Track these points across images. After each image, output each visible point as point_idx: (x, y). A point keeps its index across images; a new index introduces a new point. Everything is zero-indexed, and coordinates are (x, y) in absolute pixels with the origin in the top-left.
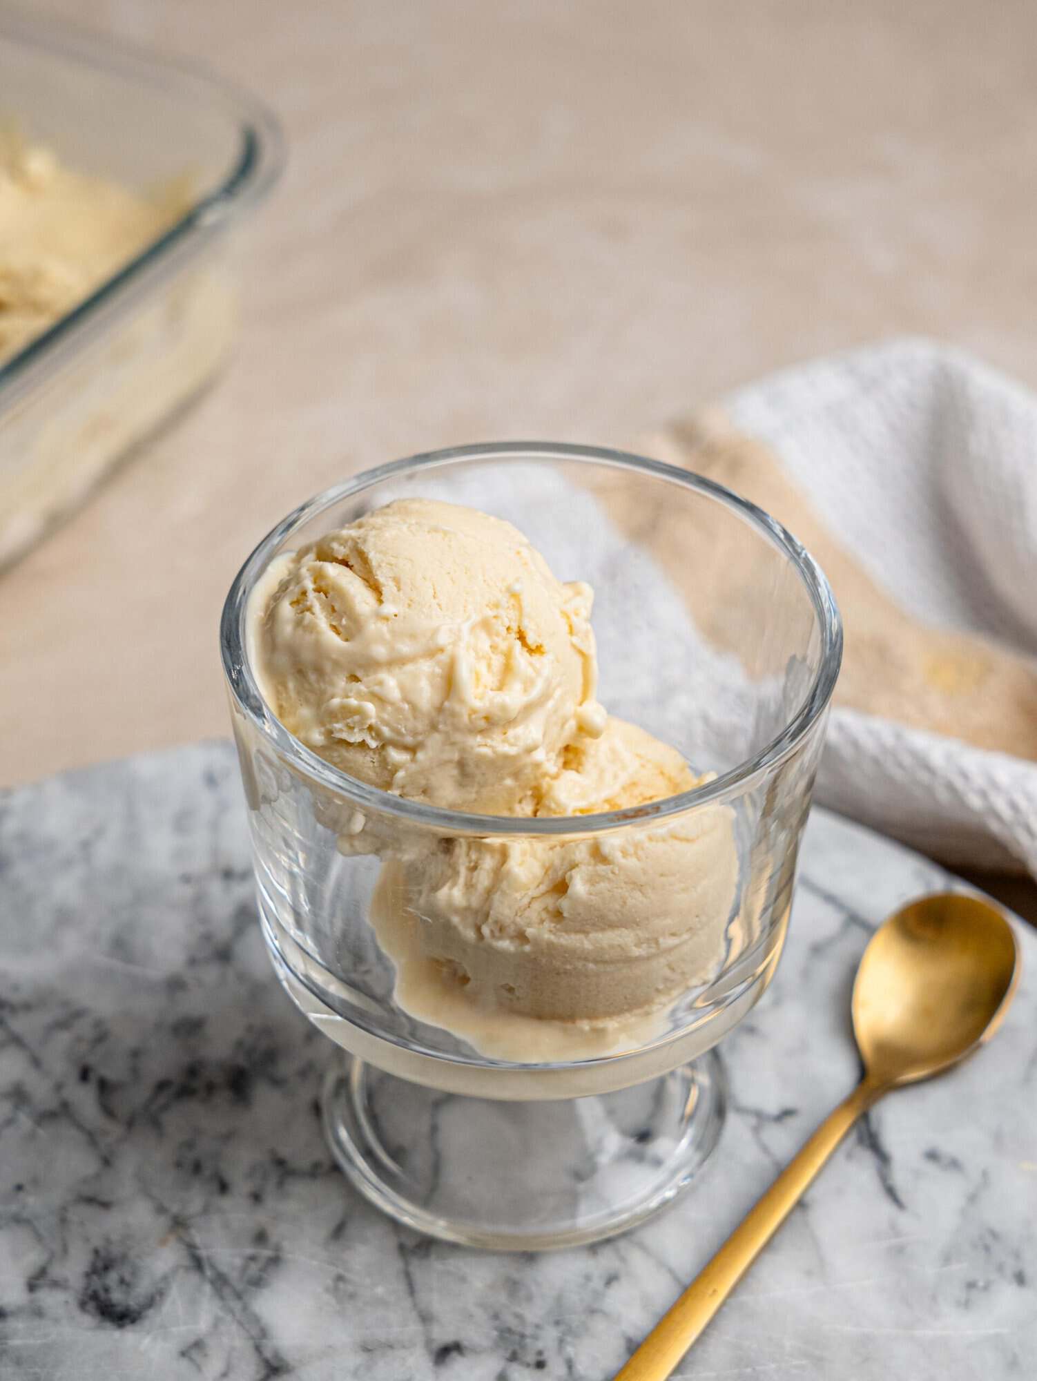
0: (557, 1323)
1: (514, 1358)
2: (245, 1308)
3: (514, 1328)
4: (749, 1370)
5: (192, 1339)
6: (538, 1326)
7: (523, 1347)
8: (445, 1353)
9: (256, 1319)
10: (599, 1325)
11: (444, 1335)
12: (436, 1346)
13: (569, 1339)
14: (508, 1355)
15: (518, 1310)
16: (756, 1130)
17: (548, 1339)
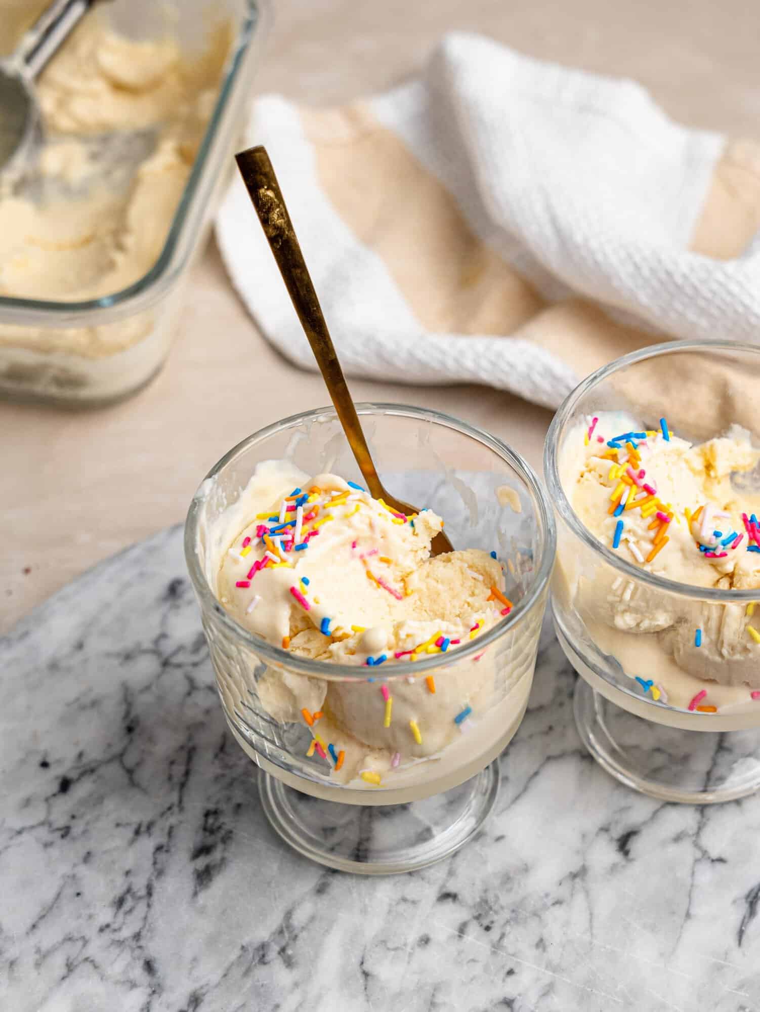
0: (513, 911)
1: (478, 918)
2: (370, 822)
3: (489, 902)
4: (589, 990)
5: (331, 825)
6: (502, 908)
7: (487, 913)
8: (447, 896)
9: (369, 830)
10: (533, 923)
11: (452, 888)
12: (445, 890)
13: (512, 923)
14: (476, 914)
15: (500, 895)
16: (697, 861)
17: (499, 919)
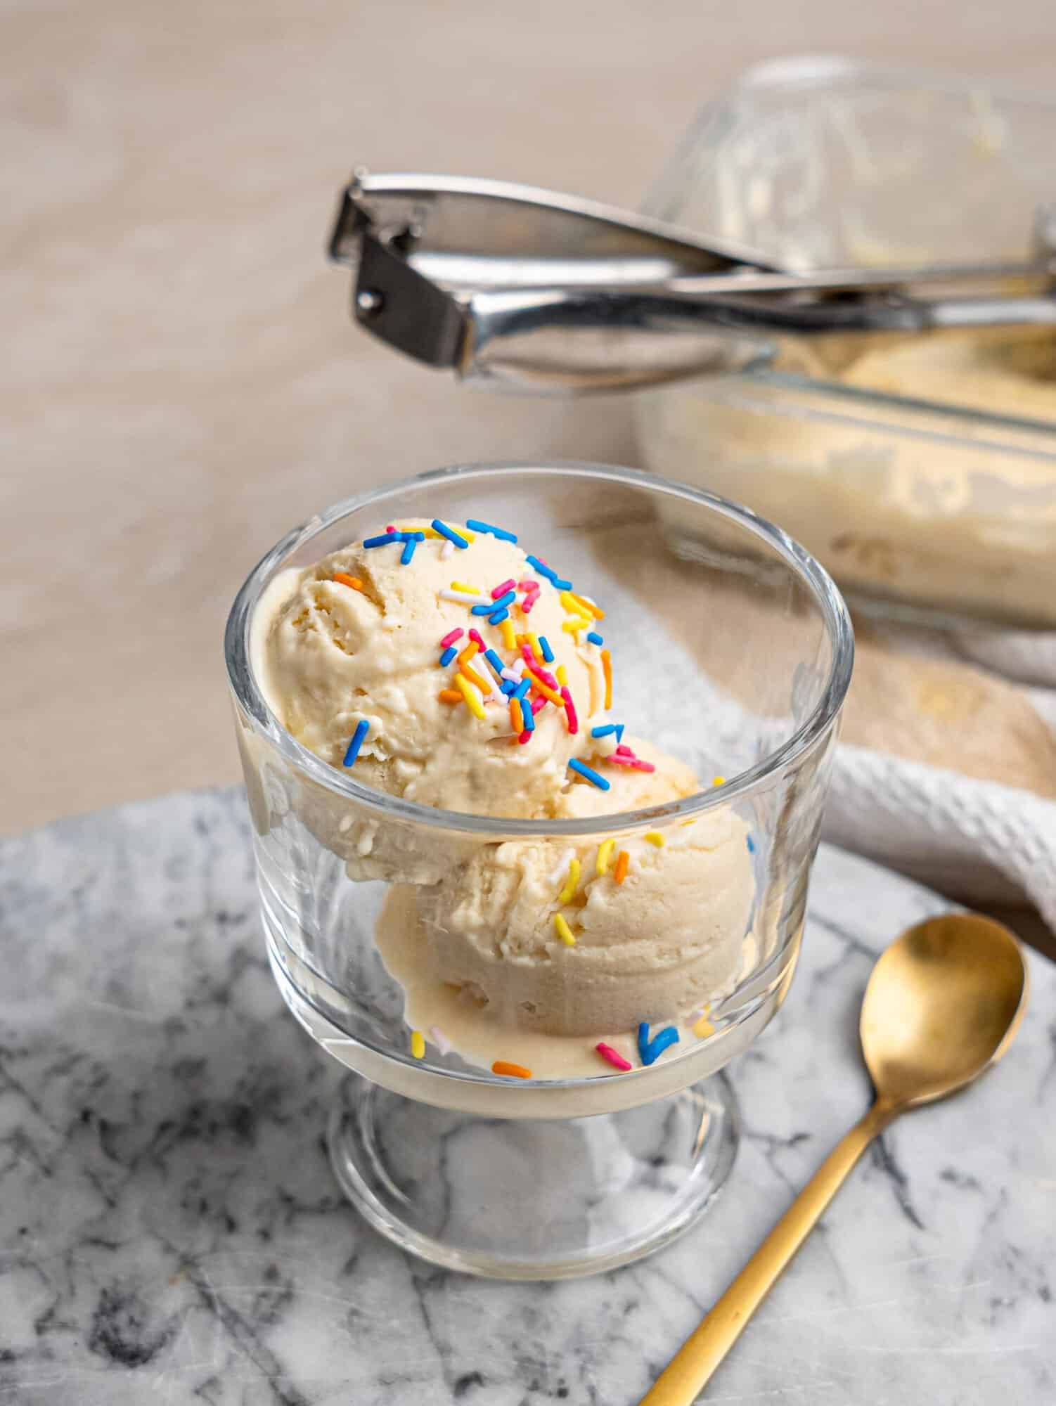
0: (578, 1351)
1: (535, 1387)
2: (259, 1345)
3: (534, 1358)
4: (776, 1392)
5: (204, 1377)
6: (558, 1355)
7: (544, 1375)
8: (465, 1384)
9: (270, 1356)
10: (619, 1351)
11: (462, 1366)
12: (455, 1377)
13: (590, 1366)
14: (529, 1384)
15: (539, 1340)
16: (769, 1155)
17: (570, 1366)
